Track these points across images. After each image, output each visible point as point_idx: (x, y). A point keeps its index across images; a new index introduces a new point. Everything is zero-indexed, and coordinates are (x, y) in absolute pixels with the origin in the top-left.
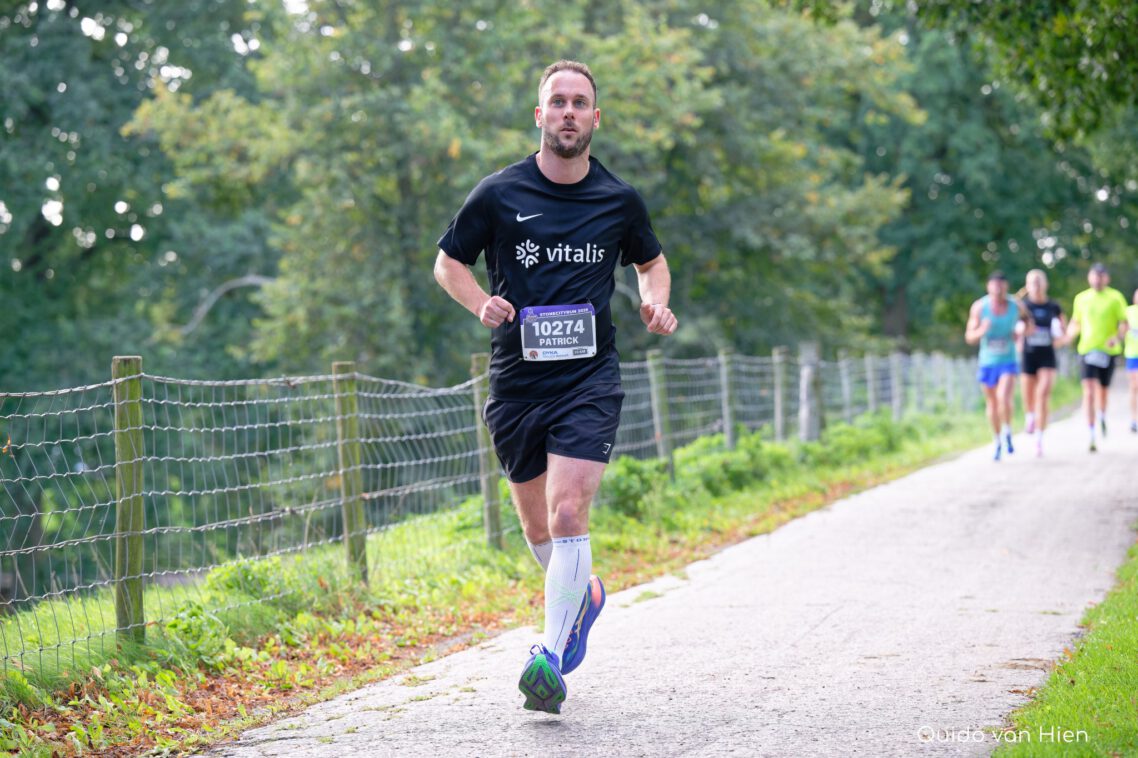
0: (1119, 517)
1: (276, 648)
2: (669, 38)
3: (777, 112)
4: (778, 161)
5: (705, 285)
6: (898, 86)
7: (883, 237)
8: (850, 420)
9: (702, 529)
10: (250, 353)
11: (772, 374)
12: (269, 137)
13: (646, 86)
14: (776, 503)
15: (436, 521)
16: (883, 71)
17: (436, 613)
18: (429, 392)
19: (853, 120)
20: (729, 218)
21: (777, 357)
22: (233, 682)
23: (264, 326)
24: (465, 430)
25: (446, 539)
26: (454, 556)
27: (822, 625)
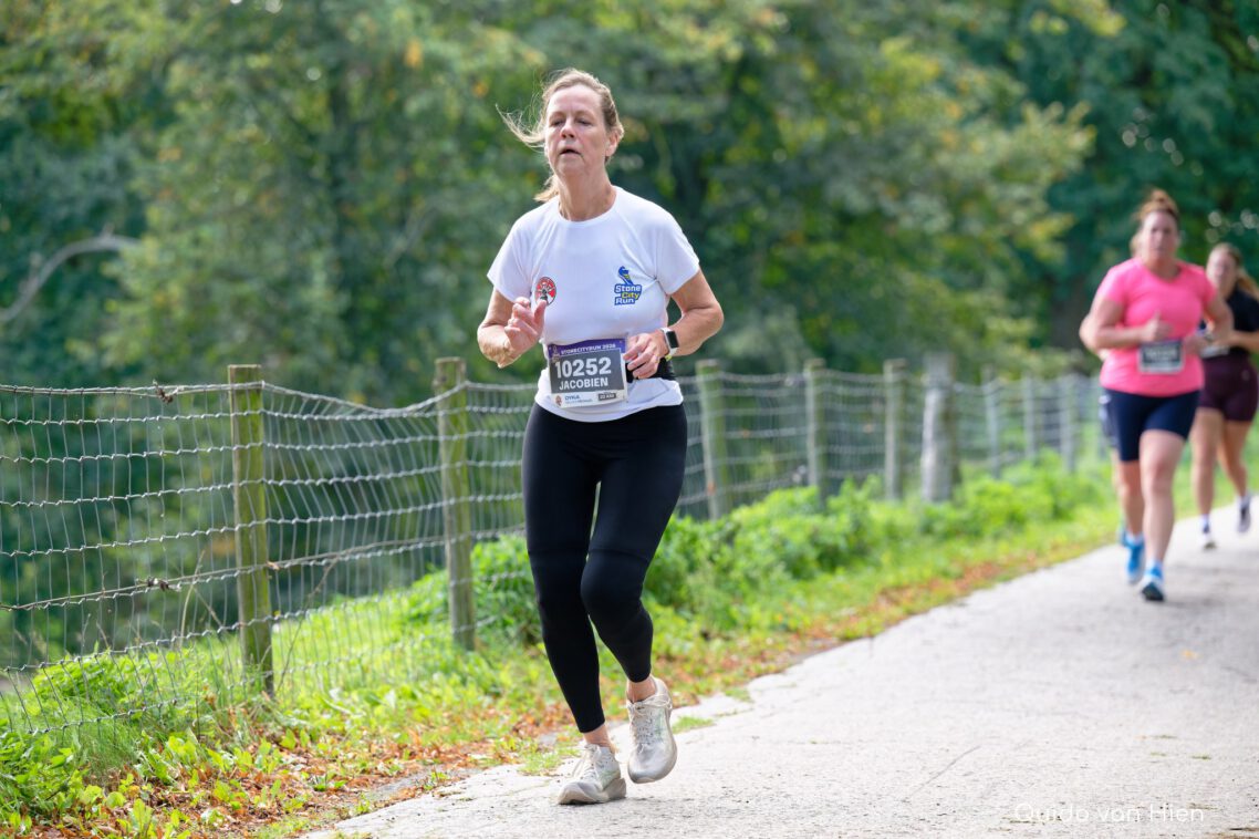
1: (134, 788)
5: (786, 266)
7: (1054, 199)
8: (997, 474)
9: (773, 628)
10: (102, 351)
11: (883, 400)
12: (138, 30)
14: (884, 593)
15: (375, 605)
18: (371, 413)
20: (818, 168)
21: (890, 375)
23: (127, 311)
24: (422, 471)
25: (393, 632)
26: (402, 660)
27: (948, 773)
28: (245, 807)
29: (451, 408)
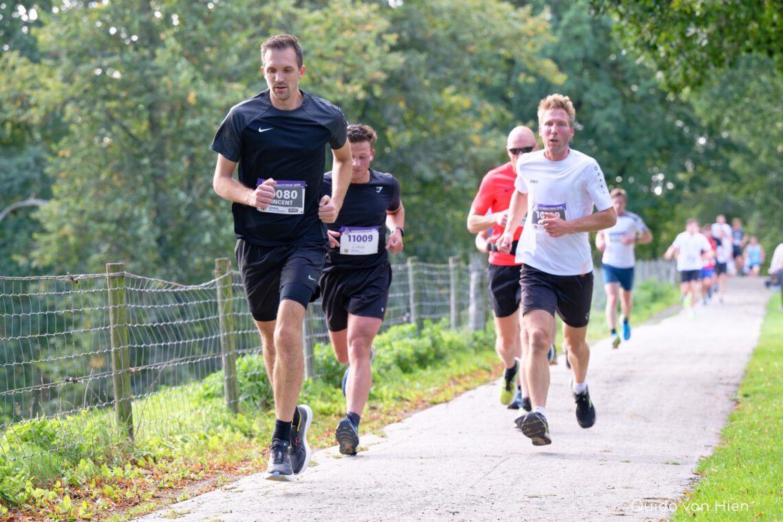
0: (721, 391)
1: (62, 489)
2: (363, 11)
3: (450, 72)
4: (450, 112)
6: (543, 53)
9: (394, 398)
10: (30, 260)
11: (448, 277)
13: (345, 50)
14: (452, 379)
16: (533, 41)
17: (188, 462)
18: (182, 287)
19: (509, 79)
20: (410, 156)
21: (452, 264)
22: (28, 516)
23: (43, 238)
24: (210, 318)
25: (195, 404)
26: (200, 418)
27: (493, 472)
28: (121, 498)
29: (224, 285)
